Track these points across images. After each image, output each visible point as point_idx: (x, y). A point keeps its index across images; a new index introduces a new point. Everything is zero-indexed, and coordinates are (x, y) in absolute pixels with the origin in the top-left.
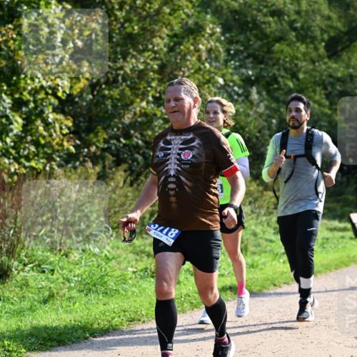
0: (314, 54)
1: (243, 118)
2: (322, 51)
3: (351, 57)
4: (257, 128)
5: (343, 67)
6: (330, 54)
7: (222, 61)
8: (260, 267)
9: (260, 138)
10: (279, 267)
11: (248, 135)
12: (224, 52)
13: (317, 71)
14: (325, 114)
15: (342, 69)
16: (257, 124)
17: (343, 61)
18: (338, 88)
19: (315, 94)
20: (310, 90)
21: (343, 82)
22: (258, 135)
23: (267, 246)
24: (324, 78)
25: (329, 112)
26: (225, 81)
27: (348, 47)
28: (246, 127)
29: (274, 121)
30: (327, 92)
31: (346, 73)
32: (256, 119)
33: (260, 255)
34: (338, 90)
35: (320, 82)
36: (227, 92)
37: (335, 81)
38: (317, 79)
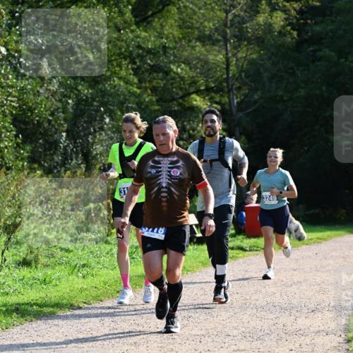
0: (119, 20)
1: (32, 97)
2: (128, 15)
3: (164, 24)
4: (49, 109)
5: (155, 36)
6: (137, 19)
7: (4, 26)
8: (54, 282)
9: (53, 123)
10: (78, 284)
11: (37, 118)
12: (7, 14)
13: (122, 41)
14: (133, 94)
15: (153, 39)
16: (49, 104)
17: (154, 29)
18: (149, 61)
19: (121, 69)
20: (115, 63)
21: (155, 54)
22: (51, 118)
23: (62, 257)
24: (131, 49)
25: (138, 91)
26: (8, 50)
27: (160, 11)
28: (35, 109)
29: (70, 101)
30: (135, 67)
31: (157, 43)
32: (47, 98)
33: (53, 268)
34: (149, 65)
35: (127, 54)
36: (11, 64)
37: (145, 54)
38: (123, 50)
